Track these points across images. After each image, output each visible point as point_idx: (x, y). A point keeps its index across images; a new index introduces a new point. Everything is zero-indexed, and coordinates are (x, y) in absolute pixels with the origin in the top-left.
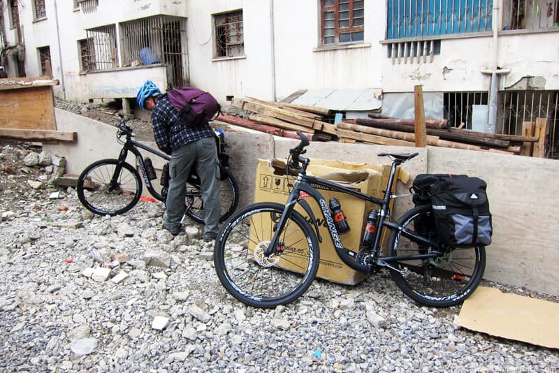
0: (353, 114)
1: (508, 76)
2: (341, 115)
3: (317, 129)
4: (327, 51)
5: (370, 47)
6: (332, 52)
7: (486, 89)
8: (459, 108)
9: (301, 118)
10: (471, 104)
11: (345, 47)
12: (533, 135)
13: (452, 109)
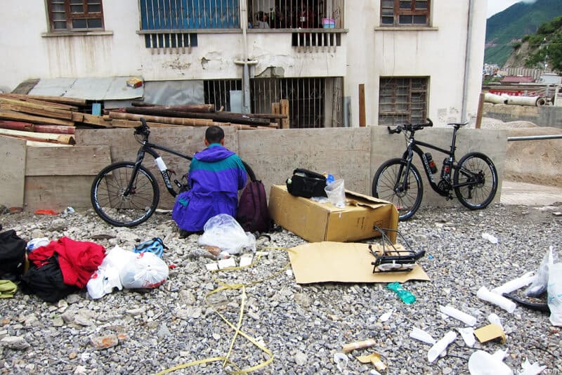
0: (112, 103)
1: (257, 67)
2: (99, 105)
3: (78, 120)
4: (60, 36)
5: (112, 35)
6: (67, 39)
7: (240, 77)
8: (218, 94)
9: (53, 110)
10: (228, 91)
11: (83, 34)
12: (281, 113)
13: (212, 95)
